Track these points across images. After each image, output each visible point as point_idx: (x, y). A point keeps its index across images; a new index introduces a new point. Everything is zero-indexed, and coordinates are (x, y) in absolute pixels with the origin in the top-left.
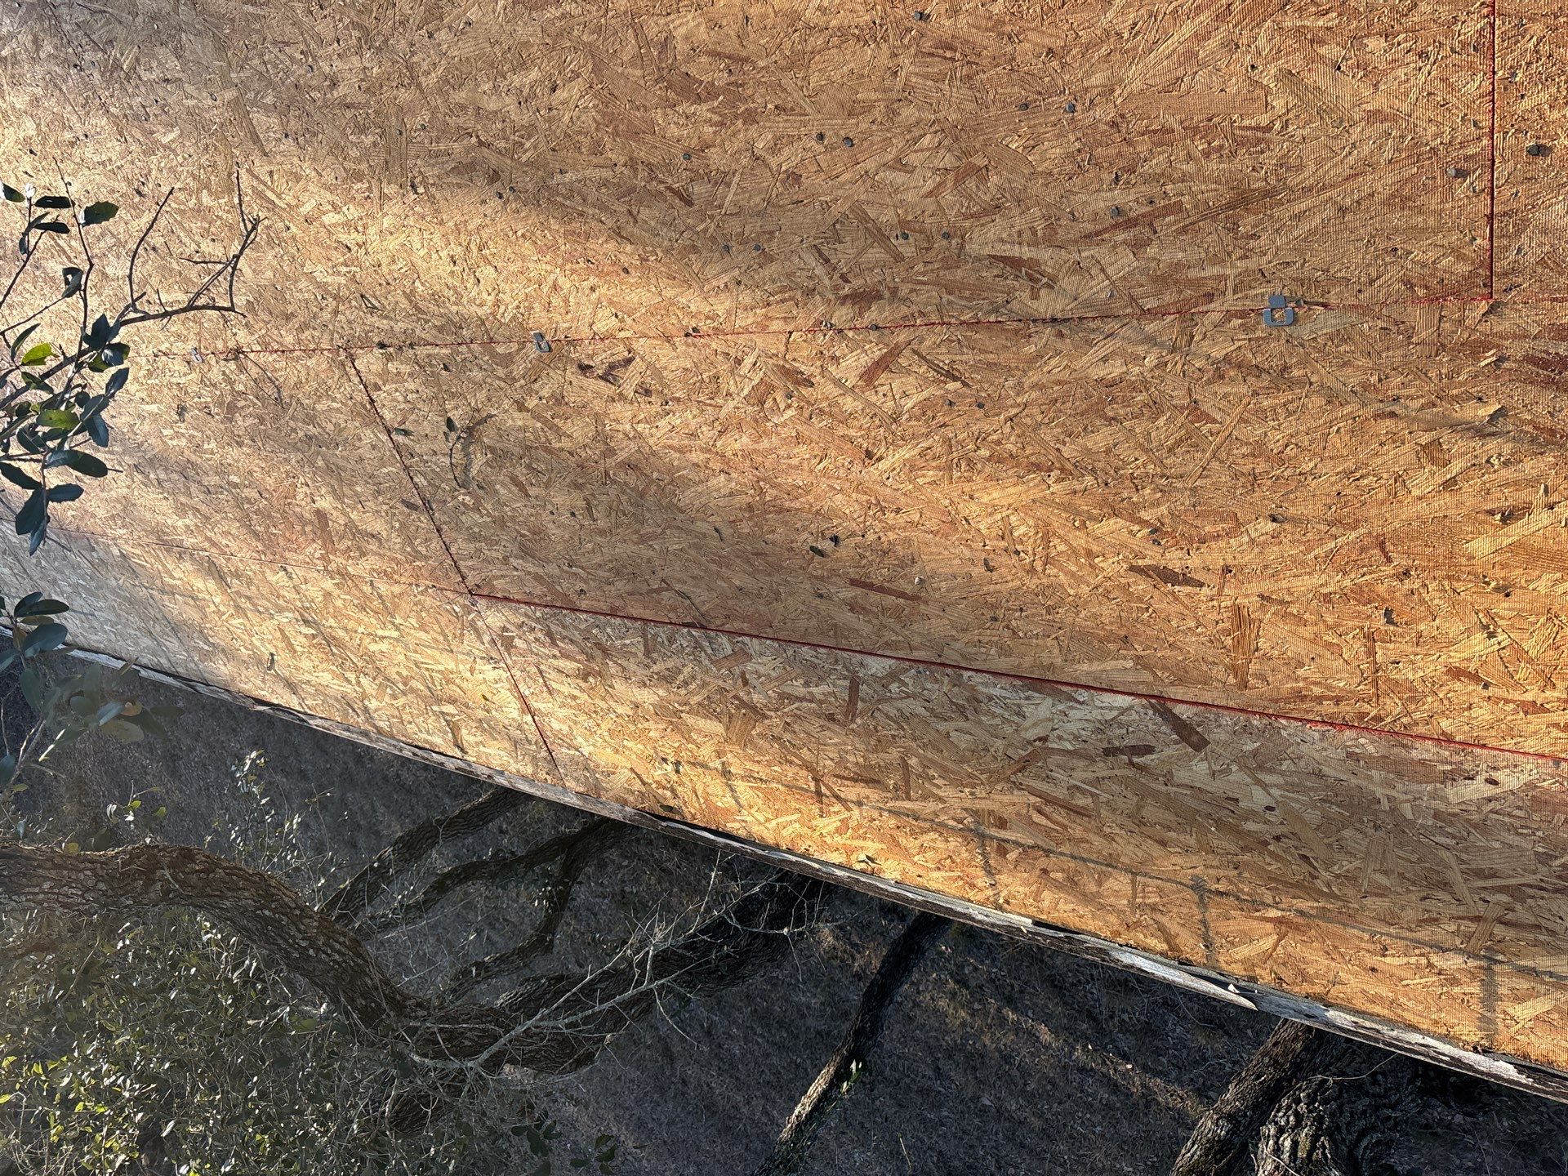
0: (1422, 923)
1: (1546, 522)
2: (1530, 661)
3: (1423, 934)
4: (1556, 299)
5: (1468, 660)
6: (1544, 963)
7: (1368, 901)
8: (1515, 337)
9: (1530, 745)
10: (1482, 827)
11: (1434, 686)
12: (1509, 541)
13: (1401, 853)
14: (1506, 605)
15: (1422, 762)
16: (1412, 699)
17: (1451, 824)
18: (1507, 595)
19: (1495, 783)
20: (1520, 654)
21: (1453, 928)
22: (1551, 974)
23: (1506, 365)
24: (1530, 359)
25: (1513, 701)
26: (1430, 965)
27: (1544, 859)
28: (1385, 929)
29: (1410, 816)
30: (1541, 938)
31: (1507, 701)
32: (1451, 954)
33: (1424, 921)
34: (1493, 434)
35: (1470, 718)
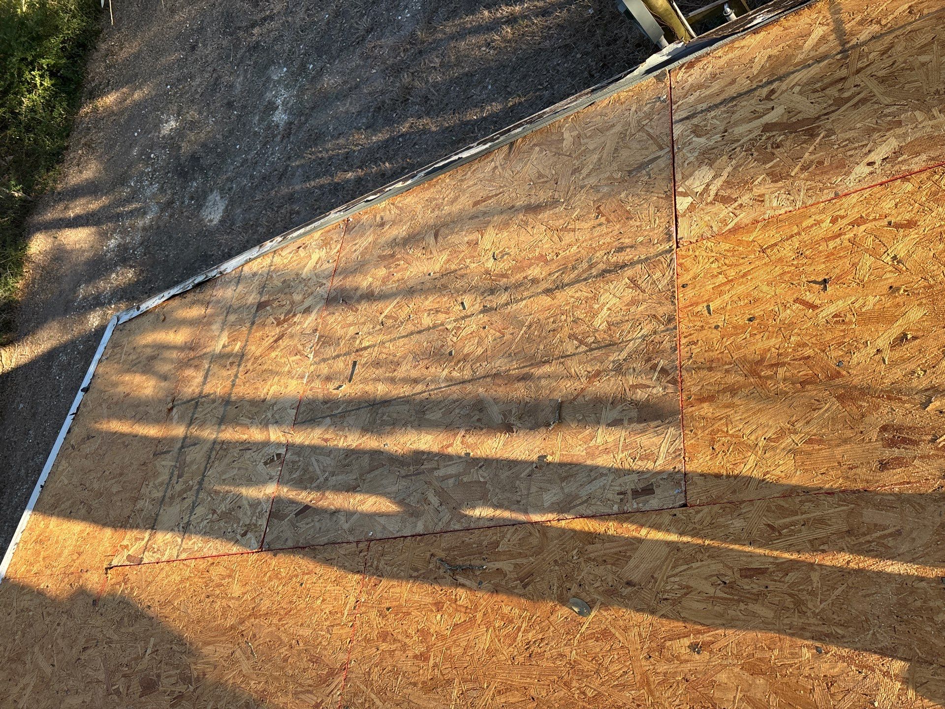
1: (879, 340)
4: (908, 483)
5: (905, 236)
7: (930, 37)
9: (854, 198)
11: (923, 210)
12: (898, 323)
14: (890, 281)
17: (889, 123)
18: (891, 287)
19: (870, 164)
20: (874, 253)
21: (871, 57)
23: (930, 437)
24: (915, 443)
25: (871, 221)
27: (830, 132)
28: (914, 26)
29: (917, 113)
31: (875, 219)
32: (868, 38)
33: (890, 48)
34: (926, 390)
35: (894, 199)
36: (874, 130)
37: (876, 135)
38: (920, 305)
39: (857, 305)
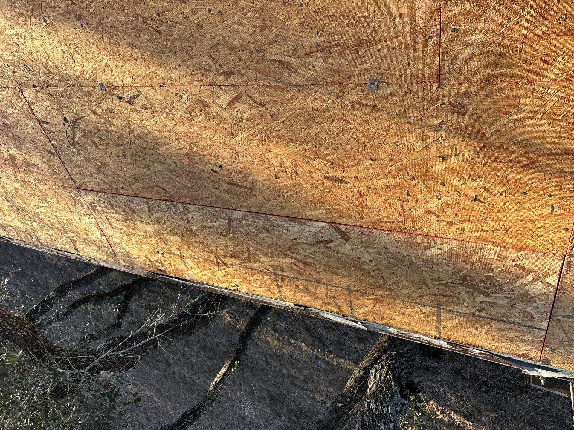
0: (418, 297)
1: (456, 160)
2: (451, 208)
3: (419, 301)
4: (459, 83)
5: (432, 208)
6: (455, 308)
7: (401, 291)
8: (446, 96)
9: (451, 236)
10: (436, 264)
11: (422, 216)
12: (445, 167)
13: (412, 274)
14: (443, 189)
15: (418, 243)
16: (415, 221)
17: (427, 263)
18: (444, 185)
19: (440, 249)
20: (448, 205)
21: (428, 298)
22: (457, 312)
23: (444, 106)
24: (451, 104)
25: (446, 221)
26: (421, 311)
27: (455, 274)
28: (407, 300)
29: (415, 261)
30: (454, 300)
31: (444, 221)
32: (427, 307)
33: (419, 296)
34: (440, 130)
35: (433, 227)
36: (435, 264)
37: (434, 261)
38: (433, 173)
39: (462, 182)
